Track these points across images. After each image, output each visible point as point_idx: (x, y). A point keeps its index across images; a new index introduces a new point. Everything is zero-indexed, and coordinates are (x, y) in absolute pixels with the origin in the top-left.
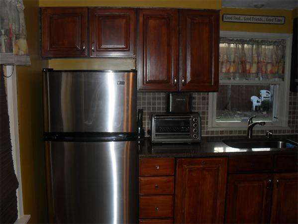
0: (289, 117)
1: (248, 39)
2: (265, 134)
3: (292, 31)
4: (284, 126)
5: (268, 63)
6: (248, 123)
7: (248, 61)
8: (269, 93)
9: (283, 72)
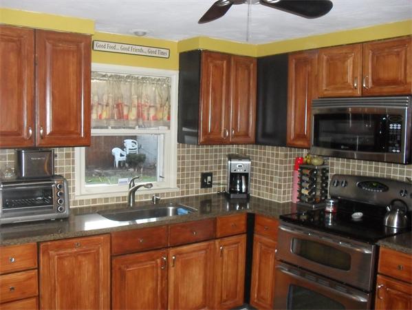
0: (178, 175)
1: (125, 75)
2: (150, 199)
3: (178, 68)
4: (172, 187)
5: (150, 107)
6: (128, 186)
7: (126, 104)
8: (135, 143)
9: (169, 118)
